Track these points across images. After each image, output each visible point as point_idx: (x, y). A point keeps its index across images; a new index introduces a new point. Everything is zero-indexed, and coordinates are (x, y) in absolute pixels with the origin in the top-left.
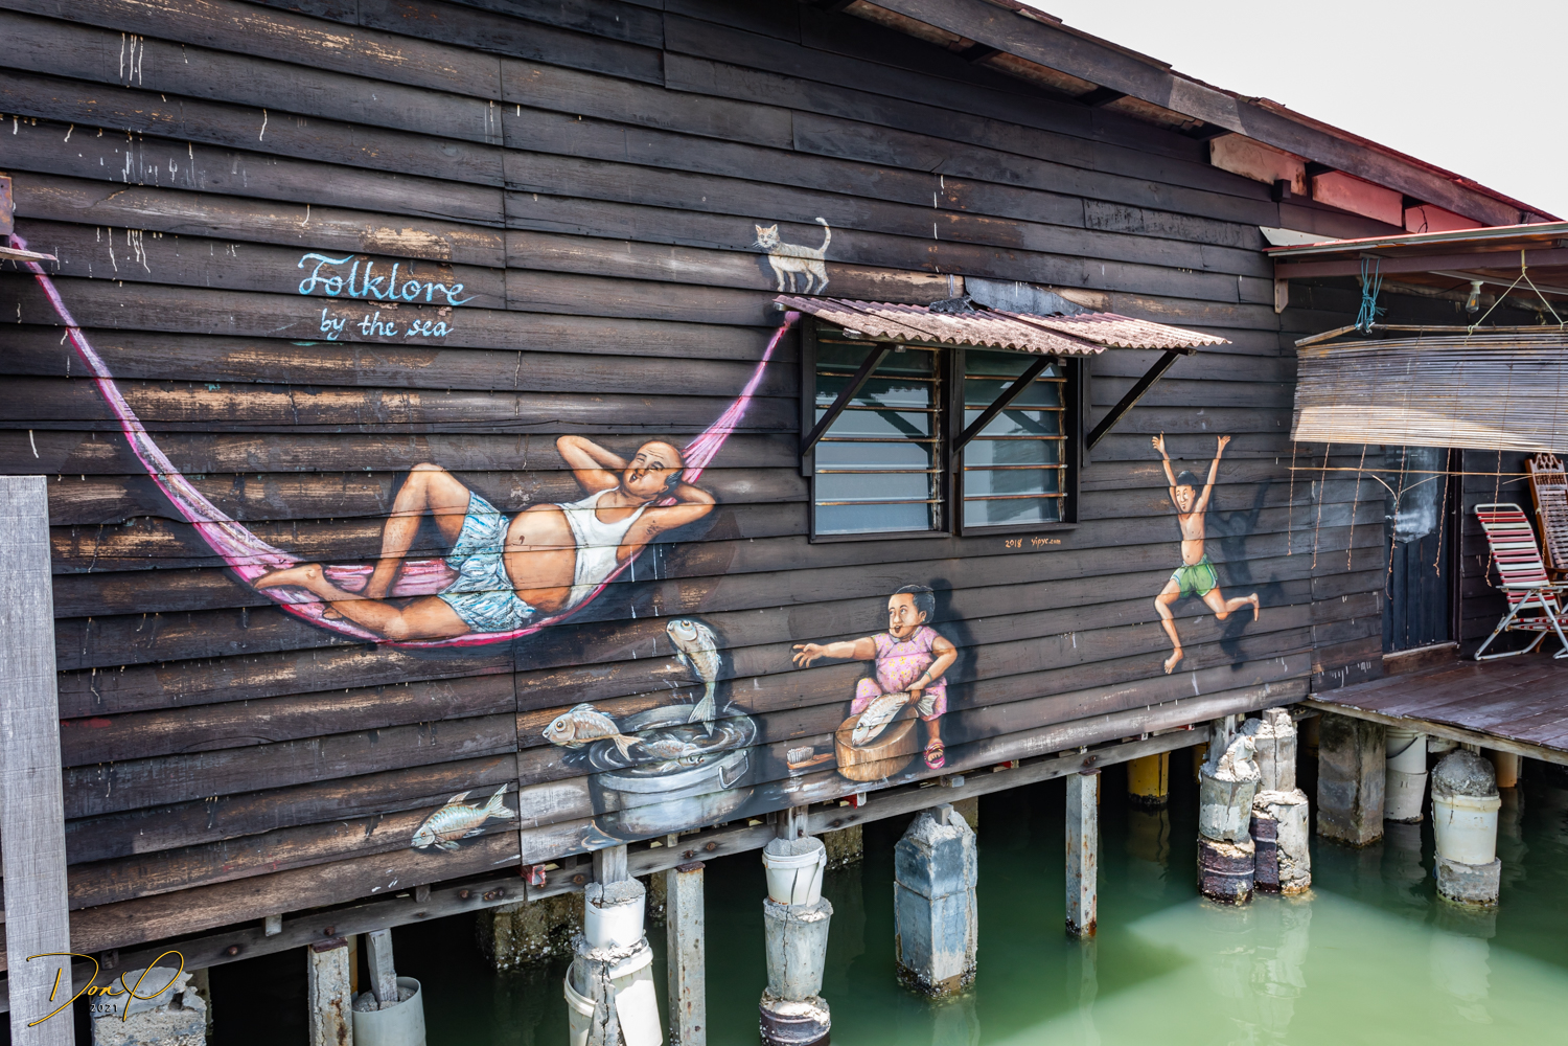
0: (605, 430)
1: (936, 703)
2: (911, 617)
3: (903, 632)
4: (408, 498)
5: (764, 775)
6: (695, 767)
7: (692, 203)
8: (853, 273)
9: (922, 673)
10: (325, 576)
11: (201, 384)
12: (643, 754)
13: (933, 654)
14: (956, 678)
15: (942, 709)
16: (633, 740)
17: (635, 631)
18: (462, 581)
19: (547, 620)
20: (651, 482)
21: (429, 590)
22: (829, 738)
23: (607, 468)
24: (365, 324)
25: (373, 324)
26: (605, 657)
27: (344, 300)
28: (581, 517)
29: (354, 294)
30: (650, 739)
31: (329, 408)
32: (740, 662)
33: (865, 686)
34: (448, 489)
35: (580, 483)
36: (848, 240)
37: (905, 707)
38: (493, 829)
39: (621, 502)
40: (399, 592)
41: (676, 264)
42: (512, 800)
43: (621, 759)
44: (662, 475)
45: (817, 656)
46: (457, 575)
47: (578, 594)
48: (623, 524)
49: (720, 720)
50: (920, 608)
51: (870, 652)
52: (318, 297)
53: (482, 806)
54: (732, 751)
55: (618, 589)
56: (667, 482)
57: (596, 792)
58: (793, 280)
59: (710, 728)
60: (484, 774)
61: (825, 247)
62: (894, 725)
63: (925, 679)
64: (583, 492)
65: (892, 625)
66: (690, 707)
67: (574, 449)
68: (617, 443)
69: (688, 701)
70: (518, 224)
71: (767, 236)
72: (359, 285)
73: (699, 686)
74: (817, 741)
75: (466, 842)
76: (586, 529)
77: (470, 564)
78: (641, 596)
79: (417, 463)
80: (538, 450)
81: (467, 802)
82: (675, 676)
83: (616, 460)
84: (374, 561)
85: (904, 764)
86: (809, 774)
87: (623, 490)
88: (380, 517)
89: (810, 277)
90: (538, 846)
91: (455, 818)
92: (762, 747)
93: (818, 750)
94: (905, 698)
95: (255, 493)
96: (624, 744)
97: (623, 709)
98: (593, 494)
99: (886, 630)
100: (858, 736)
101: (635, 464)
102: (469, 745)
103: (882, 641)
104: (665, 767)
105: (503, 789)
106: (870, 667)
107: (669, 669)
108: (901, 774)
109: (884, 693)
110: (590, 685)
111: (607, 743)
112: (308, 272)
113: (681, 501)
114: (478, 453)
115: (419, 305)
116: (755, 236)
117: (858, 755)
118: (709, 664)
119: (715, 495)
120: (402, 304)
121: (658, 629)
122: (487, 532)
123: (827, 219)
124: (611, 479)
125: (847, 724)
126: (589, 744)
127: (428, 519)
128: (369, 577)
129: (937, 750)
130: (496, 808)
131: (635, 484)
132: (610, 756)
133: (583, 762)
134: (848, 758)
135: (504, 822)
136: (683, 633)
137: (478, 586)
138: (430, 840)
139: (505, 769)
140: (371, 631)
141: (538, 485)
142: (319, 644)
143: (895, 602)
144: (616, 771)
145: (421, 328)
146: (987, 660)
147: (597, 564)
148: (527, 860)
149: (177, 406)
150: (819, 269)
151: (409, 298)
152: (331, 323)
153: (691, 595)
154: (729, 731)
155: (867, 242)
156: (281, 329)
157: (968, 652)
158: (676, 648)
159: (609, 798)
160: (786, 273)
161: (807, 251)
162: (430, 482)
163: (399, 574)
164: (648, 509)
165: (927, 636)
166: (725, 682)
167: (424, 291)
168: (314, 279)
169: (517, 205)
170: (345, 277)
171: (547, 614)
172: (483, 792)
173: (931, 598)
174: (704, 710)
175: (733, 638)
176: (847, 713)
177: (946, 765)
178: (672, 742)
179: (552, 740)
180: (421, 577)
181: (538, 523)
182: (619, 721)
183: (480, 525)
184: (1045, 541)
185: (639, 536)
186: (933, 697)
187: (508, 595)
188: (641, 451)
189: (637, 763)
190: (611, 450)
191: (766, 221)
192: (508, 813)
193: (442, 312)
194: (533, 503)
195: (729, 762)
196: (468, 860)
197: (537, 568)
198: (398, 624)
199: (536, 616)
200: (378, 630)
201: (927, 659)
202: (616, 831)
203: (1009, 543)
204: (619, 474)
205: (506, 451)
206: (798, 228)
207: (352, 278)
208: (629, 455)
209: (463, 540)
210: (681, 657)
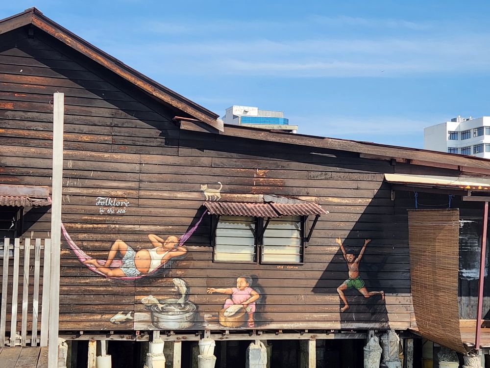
0: (160, 233)
1: (252, 309)
2: (244, 284)
3: (241, 288)
4: (115, 246)
5: (197, 320)
6: (178, 315)
7: (184, 181)
8: (229, 195)
9: (247, 300)
10: (97, 262)
11: (77, 223)
12: (165, 309)
13: (251, 295)
14: (258, 303)
15: (254, 310)
16: (162, 306)
17: (165, 280)
18: (125, 265)
19: (143, 275)
20: (171, 245)
21: (118, 266)
22: (217, 313)
23: (159, 242)
24: (108, 211)
25: (110, 211)
26: (157, 285)
27: (105, 206)
28: (153, 253)
29: (106, 205)
30: (167, 306)
31: (100, 228)
32: (192, 290)
33: (228, 301)
34: (123, 245)
35: (153, 245)
36: (227, 187)
37: (242, 308)
38: (128, 321)
39: (163, 249)
40: (111, 266)
41: (180, 195)
42: (132, 315)
43: (160, 310)
44: (174, 244)
45: (214, 291)
46: (124, 263)
47: (151, 270)
48: (163, 255)
49: (186, 304)
50: (247, 282)
51: (230, 293)
52: (100, 205)
53: (126, 315)
54: (189, 312)
55: (161, 269)
56: (174, 245)
57: (152, 316)
58: (211, 198)
59: (183, 305)
60: (127, 308)
61: (220, 189)
62: (238, 312)
63: (248, 302)
64: (154, 247)
65: (238, 286)
66: (177, 300)
67: (152, 237)
68: (163, 236)
69: (177, 298)
70: (142, 188)
71: (204, 187)
72: (108, 203)
73: (180, 295)
74: (213, 314)
75: (122, 322)
76: (154, 256)
77: (127, 261)
78: (167, 272)
79: (117, 239)
80: (144, 237)
81: (122, 313)
82: (174, 292)
83: (162, 240)
84: (107, 259)
85: (241, 324)
86: (210, 322)
87: (163, 246)
88: (109, 250)
89: (216, 197)
90: (138, 327)
91: (120, 317)
92: (197, 312)
93: (213, 316)
94: (242, 306)
95: (85, 244)
96: (160, 306)
97: (161, 298)
98: (156, 247)
99: (236, 287)
100: (225, 314)
101: (167, 241)
102: (124, 301)
103: (234, 289)
104: (170, 313)
105: (131, 312)
106: (231, 296)
107: (173, 290)
108: (240, 327)
109: (234, 304)
110: (153, 291)
111: (156, 305)
112: (98, 201)
113: (178, 250)
114: (130, 237)
115: (120, 206)
116: (201, 188)
117: (225, 319)
118: (183, 290)
119: (187, 249)
120: (116, 206)
121: (170, 280)
122: (131, 255)
123: (221, 182)
124: (161, 244)
125: (223, 310)
126: (151, 305)
127: (118, 251)
128: (105, 263)
129: (252, 322)
130: (129, 316)
131: (166, 246)
132: (157, 308)
133: (149, 309)
134: (222, 319)
135: (131, 320)
136: (176, 281)
137: (128, 266)
138: (114, 321)
139: (131, 307)
140: (105, 274)
141: (143, 245)
142: (94, 276)
143: (239, 280)
144: (157, 312)
145: (120, 211)
146: (269, 299)
147: (156, 264)
148: (135, 329)
149: (72, 227)
150: (219, 195)
151: (117, 205)
152: (102, 211)
153: (179, 272)
154: (188, 307)
155: (232, 187)
156: (92, 212)
157: (263, 296)
158: (175, 285)
159: (156, 319)
160: (209, 196)
161: (215, 190)
162: (120, 244)
163: (111, 262)
164: (170, 251)
165: (250, 290)
166: (187, 295)
167: (121, 204)
168: (99, 202)
169: (142, 185)
170: (105, 202)
171: (143, 274)
172: (126, 312)
173: (251, 280)
174: (181, 301)
175: (190, 284)
176: (223, 308)
177: (255, 327)
178: (172, 307)
179: (142, 303)
180: (116, 263)
181: (142, 253)
182: (159, 300)
183: (130, 253)
184: (292, 267)
185: (167, 258)
186: (251, 307)
187: (134, 269)
188: (169, 238)
189: (163, 311)
190: (161, 238)
191: (204, 184)
192: (131, 318)
193: (124, 208)
194: (141, 249)
195: (187, 315)
196: (122, 327)
197: (142, 263)
198: (111, 273)
199: (141, 274)
200: (106, 274)
201: (249, 296)
202: (156, 327)
203: (279, 267)
204: (163, 243)
205: (136, 237)
206: (213, 185)
207: (106, 202)
208: (165, 239)
209: (125, 256)
210: (176, 288)
